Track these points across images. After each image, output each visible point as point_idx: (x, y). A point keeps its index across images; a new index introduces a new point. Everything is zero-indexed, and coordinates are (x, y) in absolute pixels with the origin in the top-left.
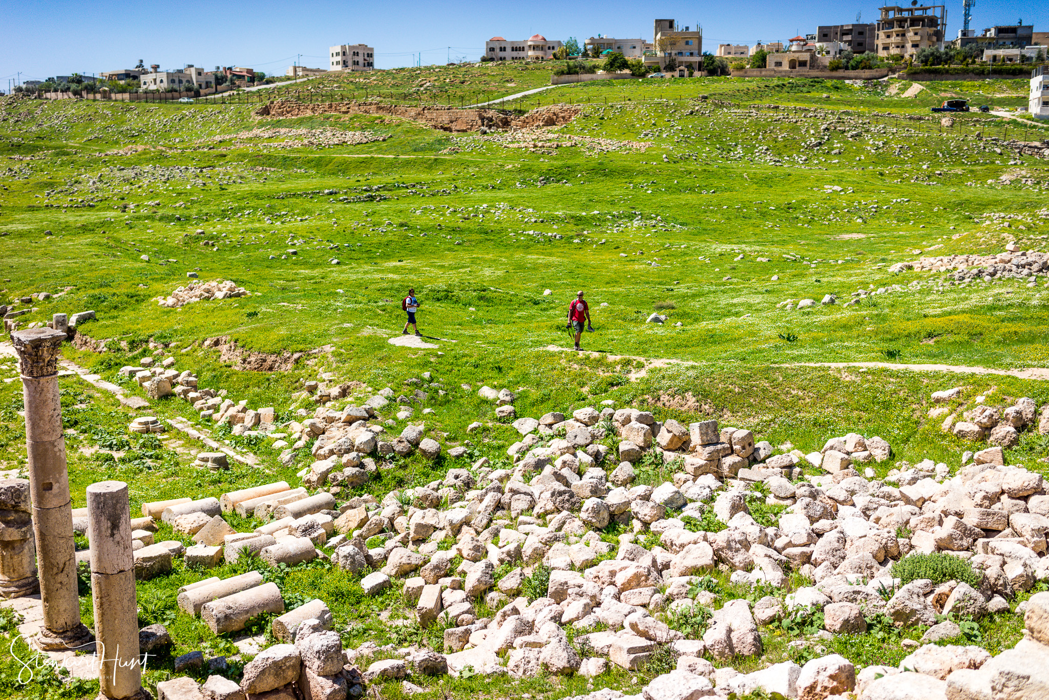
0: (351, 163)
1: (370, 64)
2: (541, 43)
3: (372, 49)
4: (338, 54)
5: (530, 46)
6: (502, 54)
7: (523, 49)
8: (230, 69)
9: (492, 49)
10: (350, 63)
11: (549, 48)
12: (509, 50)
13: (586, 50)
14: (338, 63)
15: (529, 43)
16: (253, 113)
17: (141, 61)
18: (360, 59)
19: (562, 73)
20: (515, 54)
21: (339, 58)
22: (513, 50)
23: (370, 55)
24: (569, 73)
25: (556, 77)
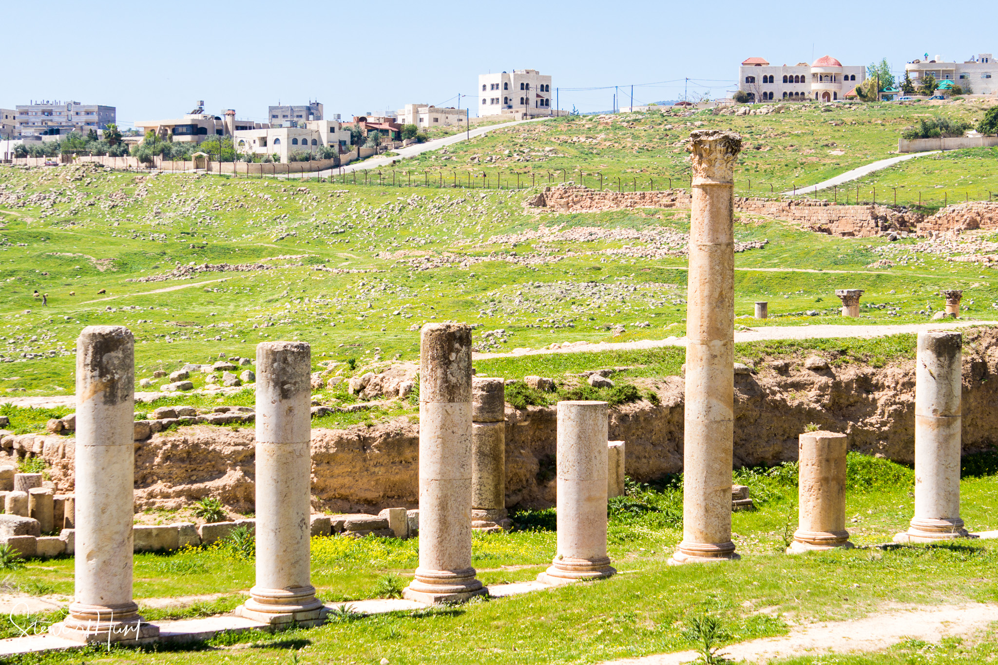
0: (771, 278)
1: (545, 103)
2: (834, 70)
3: (549, 78)
4: (494, 87)
5: (814, 75)
6: (767, 88)
7: (803, 79)
8: (363, 119)
9: (750, 80)
10: (516, 102)
11: (846, 78)
12: (779, 79)
13: (909, 82)
14: (494, 101)
15: (814, 70)
16: (524, 204)
17: (202, 103)
18: (532, 95)
19: (916, 136)
20: (790, 88)
21: (498, 94)
22: (785, 80)
23: (545, 88)
24: (926, 136)
25: (906, 142)
